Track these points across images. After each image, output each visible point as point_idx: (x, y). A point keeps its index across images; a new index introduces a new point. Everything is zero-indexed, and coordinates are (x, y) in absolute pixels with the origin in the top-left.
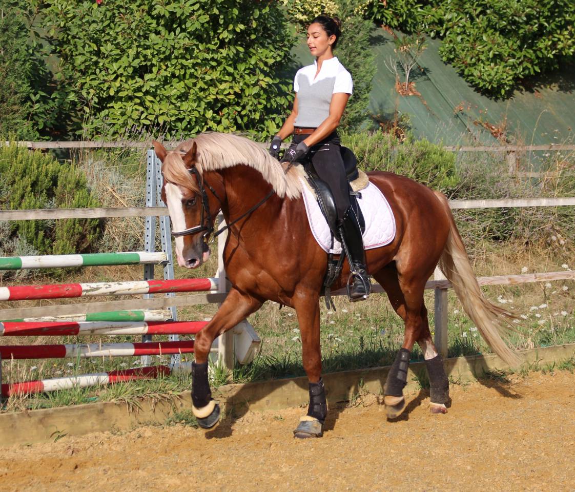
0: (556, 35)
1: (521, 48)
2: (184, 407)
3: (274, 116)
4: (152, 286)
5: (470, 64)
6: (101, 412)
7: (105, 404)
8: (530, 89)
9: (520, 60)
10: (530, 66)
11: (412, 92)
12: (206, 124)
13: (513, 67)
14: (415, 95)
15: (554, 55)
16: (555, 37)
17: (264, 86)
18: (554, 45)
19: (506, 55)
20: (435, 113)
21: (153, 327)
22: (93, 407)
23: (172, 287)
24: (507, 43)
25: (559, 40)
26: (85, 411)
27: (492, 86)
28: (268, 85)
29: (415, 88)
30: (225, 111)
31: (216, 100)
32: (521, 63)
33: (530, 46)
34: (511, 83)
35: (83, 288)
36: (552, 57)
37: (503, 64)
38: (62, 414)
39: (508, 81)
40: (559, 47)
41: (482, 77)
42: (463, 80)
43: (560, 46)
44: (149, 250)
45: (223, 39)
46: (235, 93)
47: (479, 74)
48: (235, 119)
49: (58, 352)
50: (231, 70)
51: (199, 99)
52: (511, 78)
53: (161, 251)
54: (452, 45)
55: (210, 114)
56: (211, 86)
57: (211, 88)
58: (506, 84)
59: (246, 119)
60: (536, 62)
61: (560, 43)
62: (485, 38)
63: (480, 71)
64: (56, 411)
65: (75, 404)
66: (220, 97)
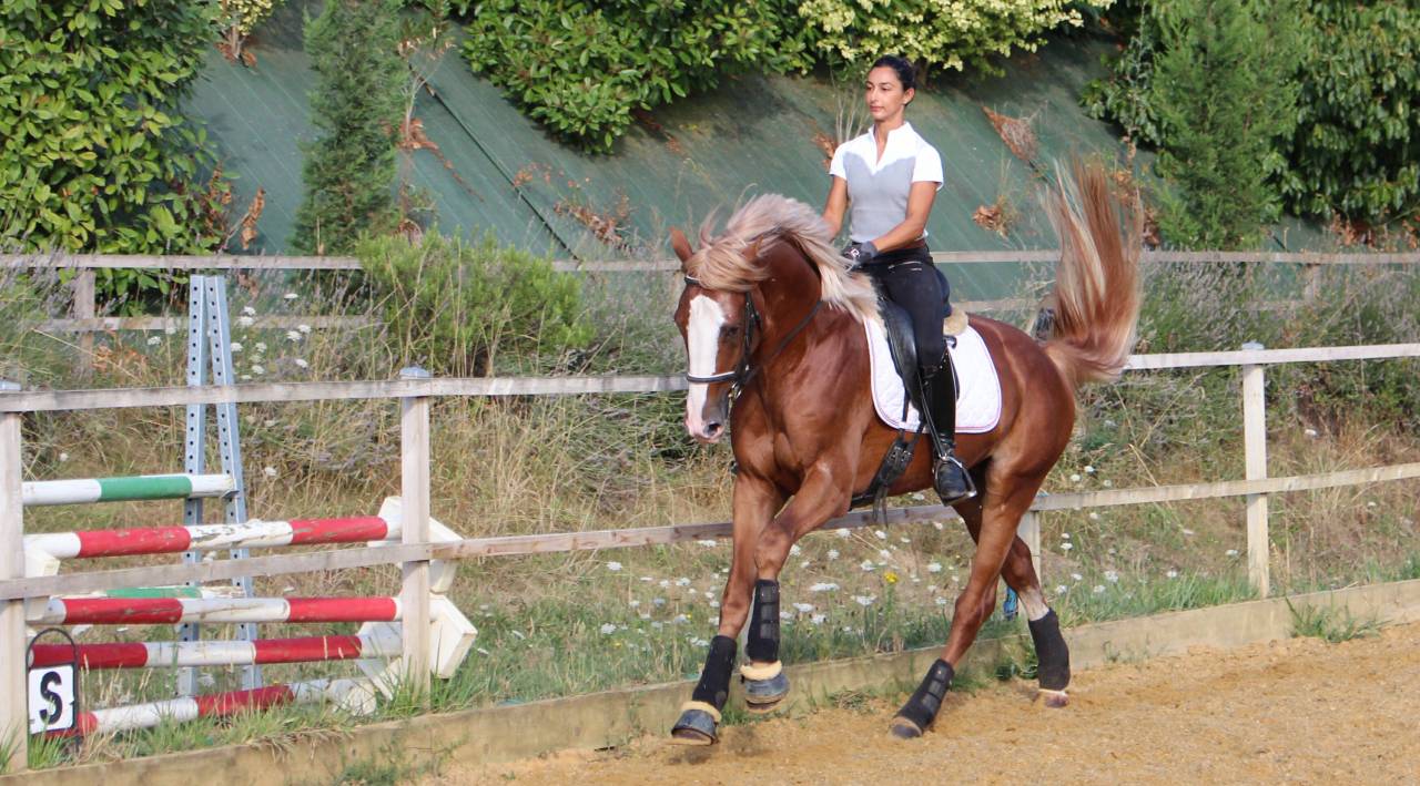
0: (719, 17)
1: (644, 46)
2: (357, 756)
3: (170, 196)
4: (298, 532)
5: (535, 80)
6: (232, 763)
7: (238, 749)
8: (657, 135)
9: (644, 71)
10: (665, 85)
11: (419, 141)
12: (35, 214)
13: (630, 86)
14: (425, 148)
15: (714, 60)
16: (717, 21)
17: (156, 131)
18: (716, 40)
19: (616, 60)
20: (473, 187)
21: (299, 607)
22: (220, 754)
23: (329, 534)
24: (616, 33)
25: (728, 27)
26: (208, 761)
27: (588, 128)
28: (164, 130)
29: (423, 132)
30: (74, 186)
31: (59, 163)
32: (647, 76)
33: (666, 42)
34: (626, 121)
35: (192, 536)
36: (711, 64)
37: (610, 80)
38: (173, 767)
39: (622, 116)
40: (728, 42)
41: (566, 108)
42: (518, 114)
43: (730, 40)
44: (196, 470)
45: (77, 30)
46: (96, 148)
47: (557, 101)
48: (94, 205)
49: (133, 657)
50: (87, 97)
51: (24, 165)
52: (626, 109)
53: (220, 472)
54: (491, 37)
55: (44, 193)
56: (48, 132)
57: (47, 136)
58: (615, 123)
59: (114, 205)
60: (676, 75)
61: (729, 34)
62: (565, 23)
63: (560, 95)
64: (164, 760)
65: (191, 748)
66: (66, 157)
